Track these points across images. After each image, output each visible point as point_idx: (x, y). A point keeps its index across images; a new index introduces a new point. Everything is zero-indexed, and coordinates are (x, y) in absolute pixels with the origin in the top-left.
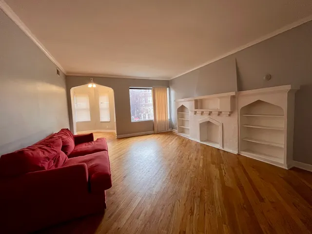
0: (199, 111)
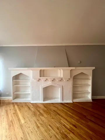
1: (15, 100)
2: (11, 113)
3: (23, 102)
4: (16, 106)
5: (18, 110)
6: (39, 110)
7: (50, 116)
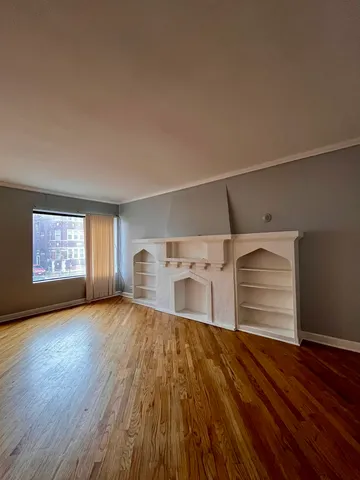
0: (174, 261)
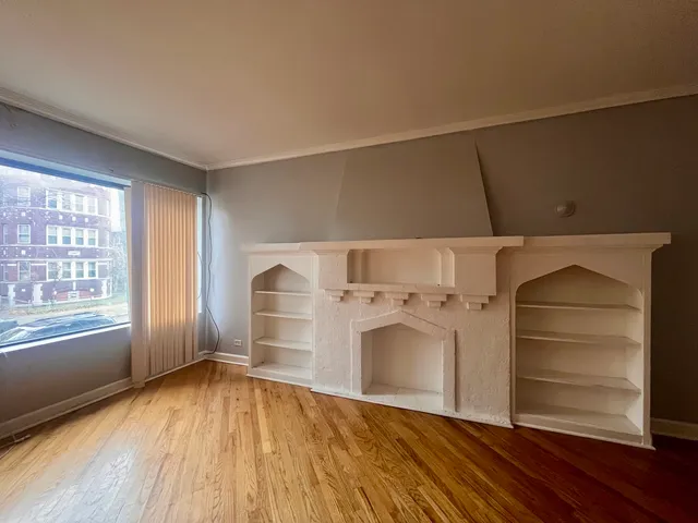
1: (260, 369)
2: (238, 410)
3: (286, 384)
4: (258, 392)
5: (260, 407)
6: (335, 421)
7: (376, 459)
